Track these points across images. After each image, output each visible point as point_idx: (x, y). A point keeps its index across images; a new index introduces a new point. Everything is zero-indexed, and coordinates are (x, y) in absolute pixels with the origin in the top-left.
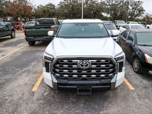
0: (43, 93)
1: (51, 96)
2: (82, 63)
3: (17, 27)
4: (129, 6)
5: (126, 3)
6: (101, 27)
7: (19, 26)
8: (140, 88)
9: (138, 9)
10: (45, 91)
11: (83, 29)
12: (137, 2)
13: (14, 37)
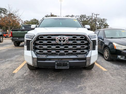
0: (24, 74)
1: (31, 76)
2: (60, 38)
3: (5, 36)
4: (97, 22)
5: (94, 20)
6: (76, 22)
7: (7, 35)
8: (112, 69)
9: (104, 25)
10: (25, 73)
11: (61, 23)
12: (103, 20)
13: (1, 41)
